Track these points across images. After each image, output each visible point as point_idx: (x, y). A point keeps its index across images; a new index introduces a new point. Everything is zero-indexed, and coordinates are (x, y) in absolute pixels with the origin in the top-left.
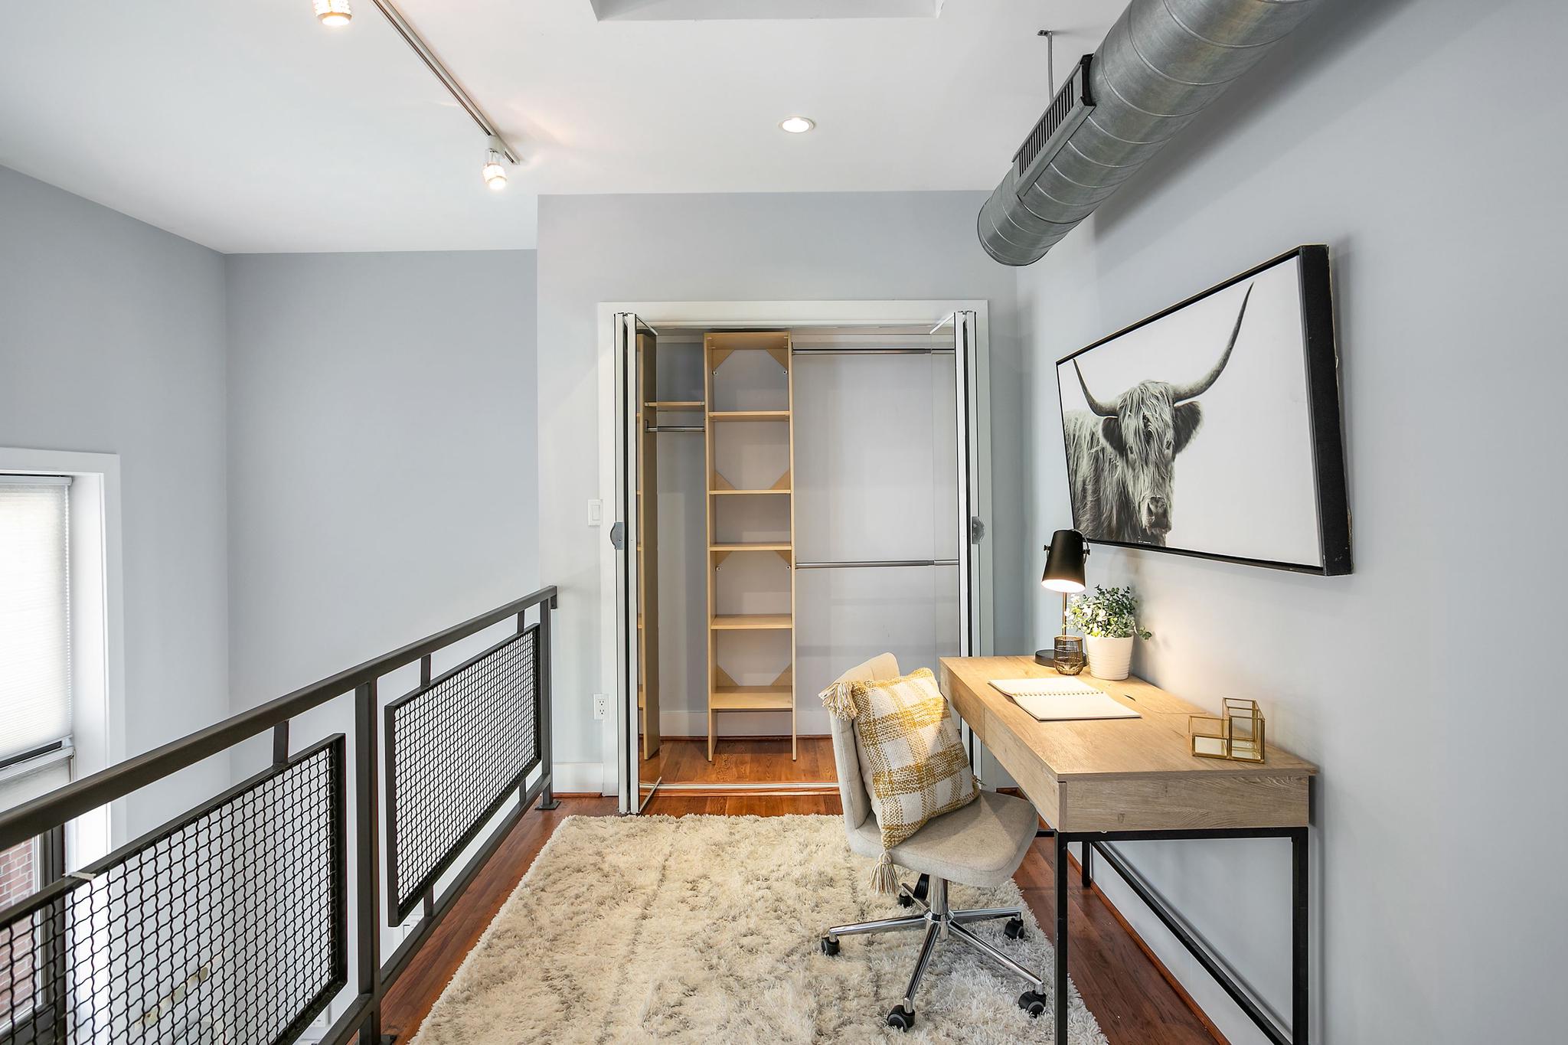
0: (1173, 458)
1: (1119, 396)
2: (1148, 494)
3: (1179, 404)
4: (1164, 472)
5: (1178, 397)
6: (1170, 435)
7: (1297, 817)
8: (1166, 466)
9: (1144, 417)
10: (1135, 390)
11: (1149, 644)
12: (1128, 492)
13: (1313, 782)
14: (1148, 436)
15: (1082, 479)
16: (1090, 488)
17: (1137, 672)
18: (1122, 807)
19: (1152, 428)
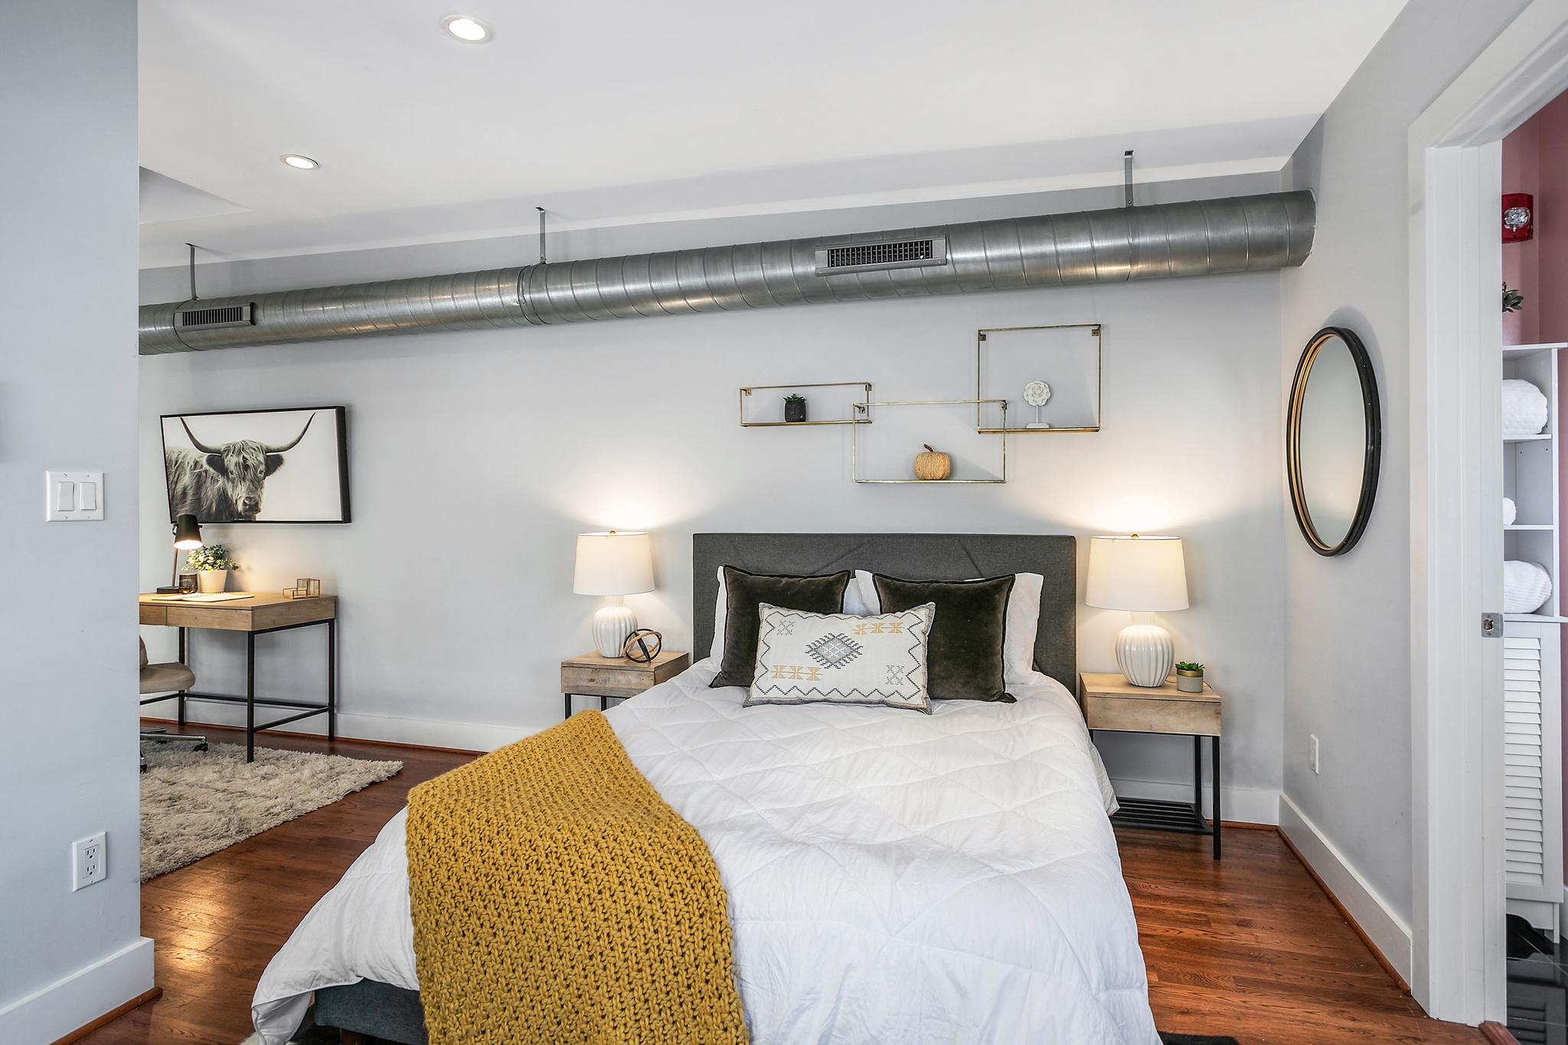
0: (264, 478)
1: (224, 445)
2: (244, 495)
3: (268, 454)
4: (257, 484)
5: (269, 450)
6: (262, 467)
7: (330, 616)
8: (259, 482)
9: (244, 457)
10: (237, 443)
11: (237, 573)
12: (227, 494)
13: (335, 601)
14: (246, 467)
15: (182, 487)
16: (190, 492)
17: (230, 586)
18: (274, 618)
19: (249, 463)
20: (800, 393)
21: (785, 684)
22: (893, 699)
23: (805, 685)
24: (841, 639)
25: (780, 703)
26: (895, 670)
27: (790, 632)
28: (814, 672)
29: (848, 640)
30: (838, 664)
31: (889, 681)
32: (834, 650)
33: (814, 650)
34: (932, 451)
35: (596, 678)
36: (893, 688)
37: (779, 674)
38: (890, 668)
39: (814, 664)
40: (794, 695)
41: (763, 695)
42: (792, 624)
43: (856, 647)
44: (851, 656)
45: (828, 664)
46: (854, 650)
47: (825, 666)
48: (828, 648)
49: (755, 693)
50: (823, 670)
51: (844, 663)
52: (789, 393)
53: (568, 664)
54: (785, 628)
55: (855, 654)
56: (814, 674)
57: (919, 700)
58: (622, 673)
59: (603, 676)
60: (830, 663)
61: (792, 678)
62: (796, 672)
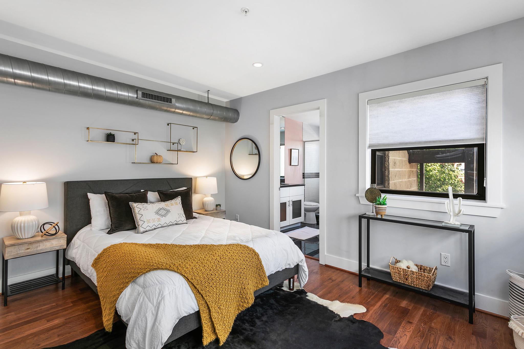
20: (113, 132)
21: (151, 225)
22: (179, 222)
23: (156, 224)
24: (164, 209)
25: (149, 231)
26: (180, 214)
27: (147, 209)
28: (159, 219)
29: (167, 209)
30: (165, 216)
31: (179, 218)
32: (162, 212)
33: (157, 213)
34: (157, 155)
35: (31, 247)
36: (180, 219)
37: (149, 221)
38: (178, 214)
39: (158, 217)
40: (154, 227)
41: (145, 229)
42: (146, 207)
43: (168, 210)
44: (168, 213)
45: (162, 216)
46: (168, 211)
47: (162, 217)
48: (161, 212)
49: (141, 230)
50: (161, 218)
51: (166, 215)
52: (109, 132)
53: (10, 245)
54: (145, 208)
55: (169, 212)
56: (159, 220)
57: (185, 221)
58: (48, 241)
59: (35, 245)
60: (163, 216)
61: (153, 222)
62: (154, 220)
